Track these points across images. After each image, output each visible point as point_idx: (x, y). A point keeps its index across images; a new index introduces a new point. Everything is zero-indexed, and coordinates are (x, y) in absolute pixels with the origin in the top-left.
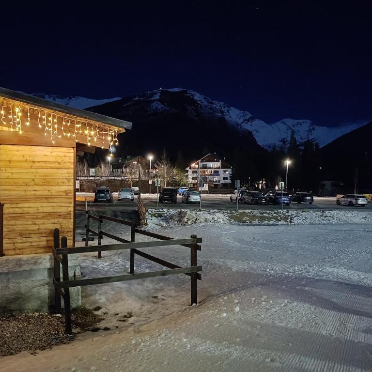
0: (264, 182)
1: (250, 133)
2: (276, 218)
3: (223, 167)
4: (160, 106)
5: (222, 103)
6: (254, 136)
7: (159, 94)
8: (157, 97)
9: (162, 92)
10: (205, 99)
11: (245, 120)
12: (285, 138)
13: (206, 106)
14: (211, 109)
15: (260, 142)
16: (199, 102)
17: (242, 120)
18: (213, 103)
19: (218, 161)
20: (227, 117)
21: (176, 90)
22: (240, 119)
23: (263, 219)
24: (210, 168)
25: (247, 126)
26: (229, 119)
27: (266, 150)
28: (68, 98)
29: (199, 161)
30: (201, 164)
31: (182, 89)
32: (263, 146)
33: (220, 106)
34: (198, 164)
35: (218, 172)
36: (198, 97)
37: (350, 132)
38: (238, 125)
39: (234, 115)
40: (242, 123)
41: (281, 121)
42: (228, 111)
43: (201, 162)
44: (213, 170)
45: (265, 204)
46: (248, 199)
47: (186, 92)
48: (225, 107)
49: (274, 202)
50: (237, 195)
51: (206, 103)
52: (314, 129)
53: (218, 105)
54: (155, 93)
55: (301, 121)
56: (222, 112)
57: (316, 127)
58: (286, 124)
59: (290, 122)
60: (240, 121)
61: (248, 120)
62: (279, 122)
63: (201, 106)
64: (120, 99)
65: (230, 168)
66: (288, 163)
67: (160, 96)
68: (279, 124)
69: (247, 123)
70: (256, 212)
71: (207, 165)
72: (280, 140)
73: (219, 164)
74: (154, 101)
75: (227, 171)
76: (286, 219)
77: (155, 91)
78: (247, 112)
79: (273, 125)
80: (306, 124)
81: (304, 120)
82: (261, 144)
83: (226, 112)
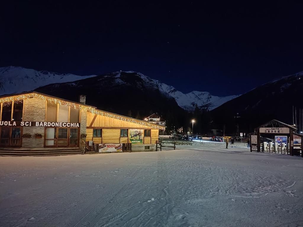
0: (182, 129)
1: (174, 99)
2: (187, 144)
3: (161, 121)
4: (120, 81)
5: (157, 81)
6: (176, 101)
7: (120, 74)
8: (119, 76)
9: (122, 73)
10: (147, 78)
11: (171, 91)
12: (194, 102)
13: (148, 82)
14: (151, 84)
15: (179, 104)
16: (144, 80)
17: (169, 91)
18: (152, 81)
19: (158, 118)
20: (160, 89)
21: (130, 72)
22: (168, 90)
23: (183, 144)
24: (154, 121)
25: (172, 95)
26: (162, 90)
27: (183, 109)
28: (63, 74)
29: (149, 117)
30: (150, 119)
31: (134, 72)
32: (181, 107)
33: (156, 82)
34: (148, 119)
35: (158, 123)
36: (143, 77)
37: (232, 100)
38: (166, 94)
39: (164, 88)
40: (169, 93)
41: (192, 92)
42: (161, 86)
43: (150, 117)
44: (156, 122)
45: (184, 140)
46: (177, 137)
47: (136, 74)
48: (159, 83)
49: (187, 139)
50: (172, 136)
51: (148, 81)
52: (211, 97)
53: (155, 82)
54: (117, 74)
55: (203, 92)
56: (157, 86)
57: (212, 97)
58: (194, 94)
59: (197, 93)
60: (167, 92)
61: (172, 91)
62: (191, 93)
63: (145, 82)
64: (95, 76)
65: (165, 121)
66: (193, 121)
67: (121, 75)
68: (190, 94)
69: (172, 93)
70: (181, 142)
71: (152, 119)
72: (191, 103)
73: (158, 119)
74: (117, 78)
75: (163, 123)
76: (190, 144)
77: (117, 72)
78: (172, 87)
79: (187, 95)
80: (206, 94)
81: (205, 92)
82: (180, 106)
83: (160, 86)
